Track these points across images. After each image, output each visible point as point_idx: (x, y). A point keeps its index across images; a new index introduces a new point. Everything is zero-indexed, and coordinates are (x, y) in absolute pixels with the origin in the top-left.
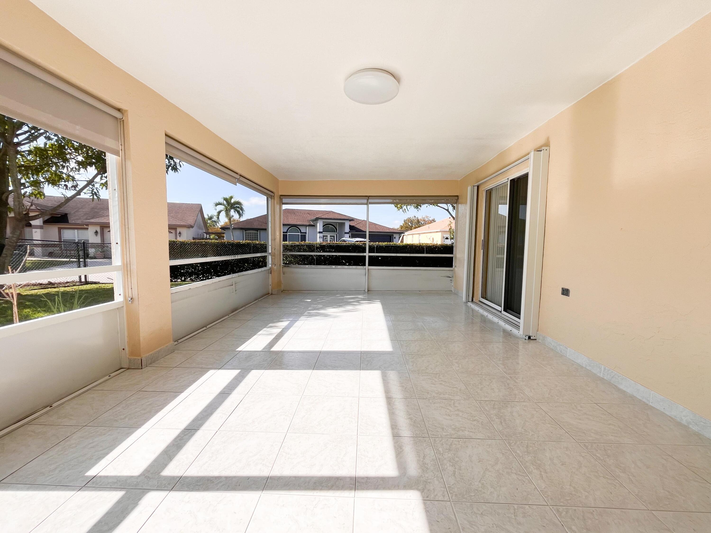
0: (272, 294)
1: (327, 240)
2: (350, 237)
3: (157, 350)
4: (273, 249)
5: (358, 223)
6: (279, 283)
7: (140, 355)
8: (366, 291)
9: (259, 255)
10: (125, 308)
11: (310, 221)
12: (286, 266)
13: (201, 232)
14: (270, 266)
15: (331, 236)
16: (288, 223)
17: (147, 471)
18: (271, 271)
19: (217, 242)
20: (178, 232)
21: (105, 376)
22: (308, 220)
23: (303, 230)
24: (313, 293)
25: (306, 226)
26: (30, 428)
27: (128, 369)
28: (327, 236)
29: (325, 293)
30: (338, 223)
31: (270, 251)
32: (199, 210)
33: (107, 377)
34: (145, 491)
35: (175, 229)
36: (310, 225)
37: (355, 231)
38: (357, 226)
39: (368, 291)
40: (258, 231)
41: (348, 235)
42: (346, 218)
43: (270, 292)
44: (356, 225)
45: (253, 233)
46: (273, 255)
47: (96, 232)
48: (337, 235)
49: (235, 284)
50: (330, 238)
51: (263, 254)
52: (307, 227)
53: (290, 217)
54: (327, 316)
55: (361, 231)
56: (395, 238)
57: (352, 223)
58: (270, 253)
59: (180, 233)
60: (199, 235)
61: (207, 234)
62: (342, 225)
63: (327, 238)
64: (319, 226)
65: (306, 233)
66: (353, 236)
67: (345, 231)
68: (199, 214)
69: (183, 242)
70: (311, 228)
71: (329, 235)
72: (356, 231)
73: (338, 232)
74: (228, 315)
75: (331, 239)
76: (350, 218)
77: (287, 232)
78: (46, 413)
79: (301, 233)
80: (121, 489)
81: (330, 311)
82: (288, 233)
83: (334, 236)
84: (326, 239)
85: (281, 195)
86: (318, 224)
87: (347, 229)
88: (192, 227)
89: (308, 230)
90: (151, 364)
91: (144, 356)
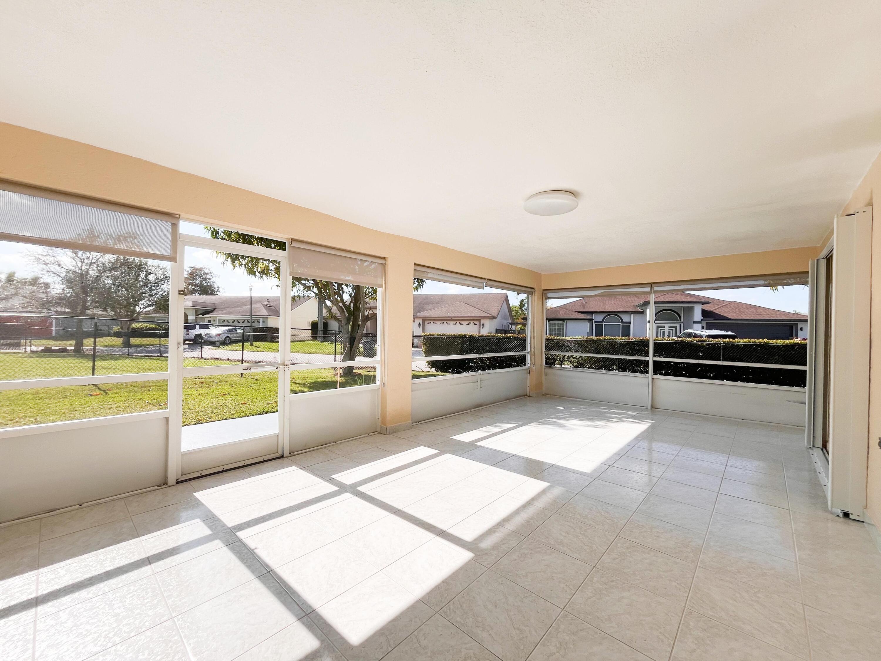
0: (529, 396)
1: (664, 333)
2: (703, 328)
3: (398, 424)
4: (532, 348)
5: (720, 306)
6: (539, 385)
7: (386, 425)
8: (650, 407)
9: (518, 353)
10: (380, 390)
11: (637, 306)
12: (548, 367)
13: (505, 322)
14: (529, 365)
15: (670, 327)
16: (605, 311)
17: (352, 484)
18: (529, 371)
19: (502, 337)
20: (482, 324)
21: (366, 434)
22: (634, 305)
23: (626, 318)
24: (574, 401)
25: (630, 313)
26: (324, 450)
27: (380, 433)
28: (664, 327)
29: (589, 402)
30: (682, 308)
31: (529, 350)
32: (503, 299)
33: (367, 435)
34: (346, 491)
35: (479, 320)
36: (636, 313)
37: (713, 319)
38: (717, 312)
39: (653, 407)
40: (564, 321)
41: (699, 326)
42: (695, 300)
43: (528, 394)
44: (717, 310)
45: (558, 324)
46: (532, 354)
47: (420, 324)
48: (681, 325)
49: (480, 381)
50: (669, 330)
51: (522, 353)
52: (632, 315)
53: (608, 302)
54: (560, 427)
55: (727, 319)
56: (801, 329)
57: (707, 307)
58: (528, 352)
59: (483, 325)
60: (504, 325)
61: (511, 325)
62: (690, 311)
63: (664, 330)
64: (650, 313)
65: (630, 323)
66: (709, 327)
67: (693, 319)
68: (505, 304)
69: (472, 336)
70: (638, 316)
71: (667, 326)
72: (715, 319)
73: (682, 320)
74: (470, 409)
75: (671, 331)
76: (704, 300)
77: (602, 322)
78: (333, 445)
79: (623, 322)
80: (338, 487)
81: (573, 422)
82: (604, 324)
83: (676, 327)
84: (662, 331)
85: (544, 290)
86: (648, 310)
87: (698, 315)
88: (494, 318)
89: (633, 318)
90: (393, 433)
91: (389, 426)
